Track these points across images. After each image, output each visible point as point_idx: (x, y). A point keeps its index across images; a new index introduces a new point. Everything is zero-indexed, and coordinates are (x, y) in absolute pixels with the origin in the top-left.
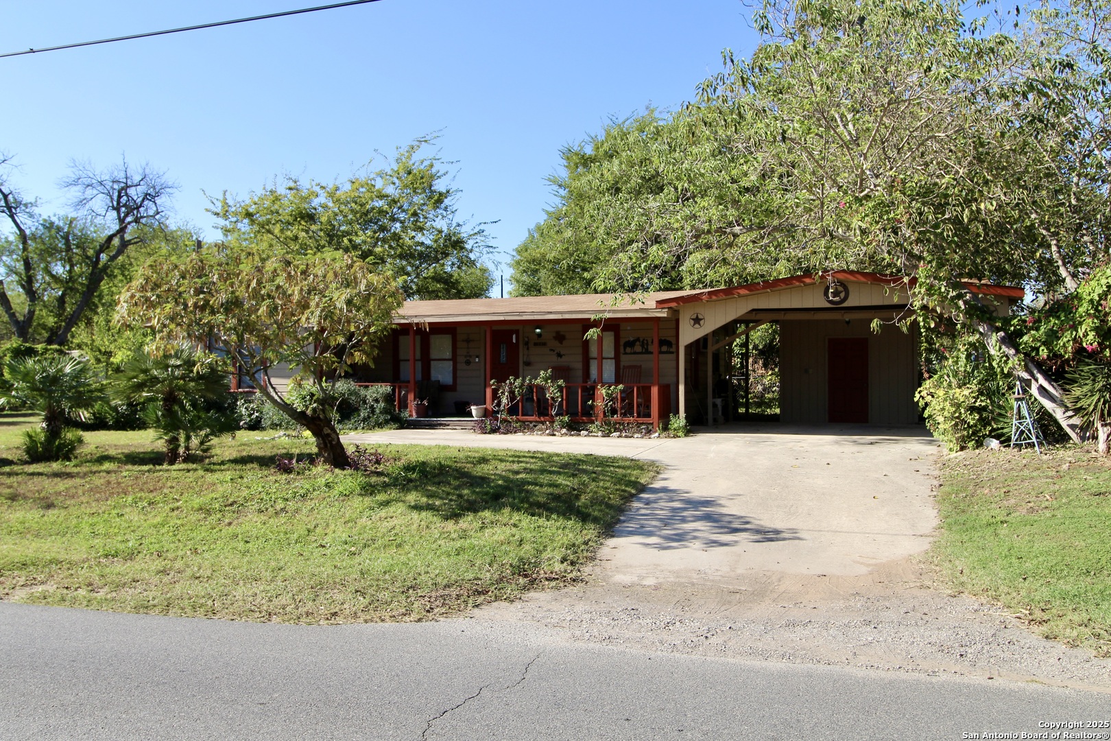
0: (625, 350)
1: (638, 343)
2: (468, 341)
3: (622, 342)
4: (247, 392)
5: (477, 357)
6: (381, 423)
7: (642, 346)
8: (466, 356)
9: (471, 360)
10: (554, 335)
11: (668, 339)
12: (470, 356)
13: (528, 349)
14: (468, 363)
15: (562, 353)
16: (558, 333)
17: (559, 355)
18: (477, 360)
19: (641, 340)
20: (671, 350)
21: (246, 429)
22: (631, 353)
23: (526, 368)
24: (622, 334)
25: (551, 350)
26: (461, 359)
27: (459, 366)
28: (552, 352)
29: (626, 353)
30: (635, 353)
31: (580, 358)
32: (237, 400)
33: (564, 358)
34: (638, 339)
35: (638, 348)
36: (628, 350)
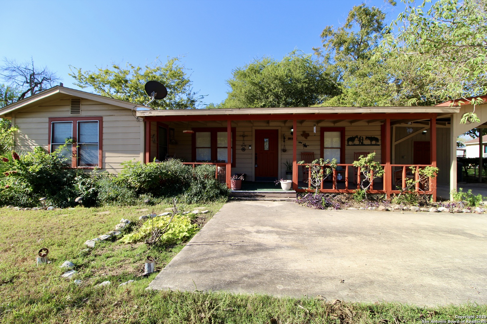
0: (348, 143)
1: (356, 139)
2: (244, 136)
3: (346, 138)
4: (84, 169)
5: (250, 146)
6: (213, 197)
7: (359, 140)
8: (242, 146)
9: (246, 148)
10: (302, 133)
11: (376, 137)
12: (245, 146)
13: (284, 141)
14: (244, 150)
15: (306, 145)
16: (304, 132)
17: (305, 146)
18: (250, 148)
19: (359, 137)
20: (378, 143)
21: (81, 205)
22: (352, 145)
23: (283, 153)
24: (346, 133)
25: (300, 142)
26: (239, 147)
27: (237, 152)
28: (300, 144)
29: (348, 145)
30: (355, 145)
31: (319, 147)
32: (75, 176)
33: (308, 148)
34: (357, 137)
35: (356, 142)
36: (350, 143)
